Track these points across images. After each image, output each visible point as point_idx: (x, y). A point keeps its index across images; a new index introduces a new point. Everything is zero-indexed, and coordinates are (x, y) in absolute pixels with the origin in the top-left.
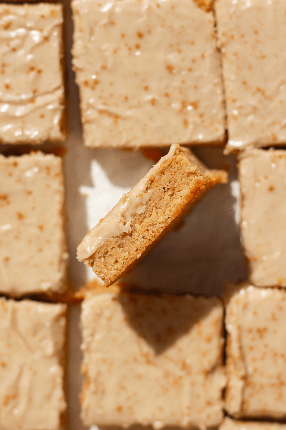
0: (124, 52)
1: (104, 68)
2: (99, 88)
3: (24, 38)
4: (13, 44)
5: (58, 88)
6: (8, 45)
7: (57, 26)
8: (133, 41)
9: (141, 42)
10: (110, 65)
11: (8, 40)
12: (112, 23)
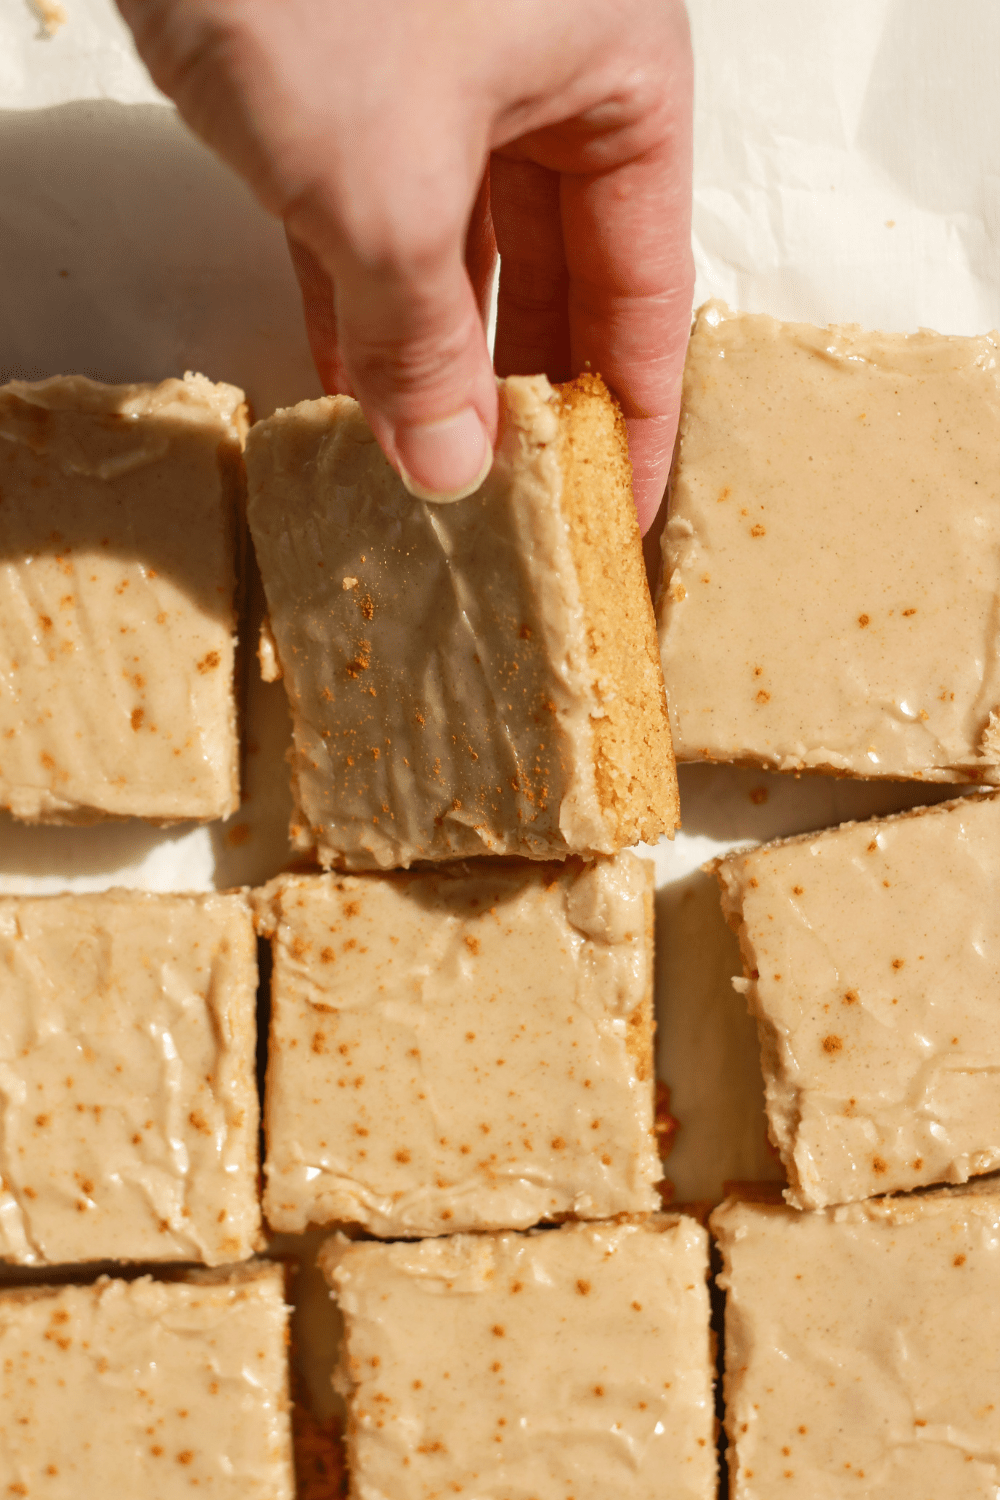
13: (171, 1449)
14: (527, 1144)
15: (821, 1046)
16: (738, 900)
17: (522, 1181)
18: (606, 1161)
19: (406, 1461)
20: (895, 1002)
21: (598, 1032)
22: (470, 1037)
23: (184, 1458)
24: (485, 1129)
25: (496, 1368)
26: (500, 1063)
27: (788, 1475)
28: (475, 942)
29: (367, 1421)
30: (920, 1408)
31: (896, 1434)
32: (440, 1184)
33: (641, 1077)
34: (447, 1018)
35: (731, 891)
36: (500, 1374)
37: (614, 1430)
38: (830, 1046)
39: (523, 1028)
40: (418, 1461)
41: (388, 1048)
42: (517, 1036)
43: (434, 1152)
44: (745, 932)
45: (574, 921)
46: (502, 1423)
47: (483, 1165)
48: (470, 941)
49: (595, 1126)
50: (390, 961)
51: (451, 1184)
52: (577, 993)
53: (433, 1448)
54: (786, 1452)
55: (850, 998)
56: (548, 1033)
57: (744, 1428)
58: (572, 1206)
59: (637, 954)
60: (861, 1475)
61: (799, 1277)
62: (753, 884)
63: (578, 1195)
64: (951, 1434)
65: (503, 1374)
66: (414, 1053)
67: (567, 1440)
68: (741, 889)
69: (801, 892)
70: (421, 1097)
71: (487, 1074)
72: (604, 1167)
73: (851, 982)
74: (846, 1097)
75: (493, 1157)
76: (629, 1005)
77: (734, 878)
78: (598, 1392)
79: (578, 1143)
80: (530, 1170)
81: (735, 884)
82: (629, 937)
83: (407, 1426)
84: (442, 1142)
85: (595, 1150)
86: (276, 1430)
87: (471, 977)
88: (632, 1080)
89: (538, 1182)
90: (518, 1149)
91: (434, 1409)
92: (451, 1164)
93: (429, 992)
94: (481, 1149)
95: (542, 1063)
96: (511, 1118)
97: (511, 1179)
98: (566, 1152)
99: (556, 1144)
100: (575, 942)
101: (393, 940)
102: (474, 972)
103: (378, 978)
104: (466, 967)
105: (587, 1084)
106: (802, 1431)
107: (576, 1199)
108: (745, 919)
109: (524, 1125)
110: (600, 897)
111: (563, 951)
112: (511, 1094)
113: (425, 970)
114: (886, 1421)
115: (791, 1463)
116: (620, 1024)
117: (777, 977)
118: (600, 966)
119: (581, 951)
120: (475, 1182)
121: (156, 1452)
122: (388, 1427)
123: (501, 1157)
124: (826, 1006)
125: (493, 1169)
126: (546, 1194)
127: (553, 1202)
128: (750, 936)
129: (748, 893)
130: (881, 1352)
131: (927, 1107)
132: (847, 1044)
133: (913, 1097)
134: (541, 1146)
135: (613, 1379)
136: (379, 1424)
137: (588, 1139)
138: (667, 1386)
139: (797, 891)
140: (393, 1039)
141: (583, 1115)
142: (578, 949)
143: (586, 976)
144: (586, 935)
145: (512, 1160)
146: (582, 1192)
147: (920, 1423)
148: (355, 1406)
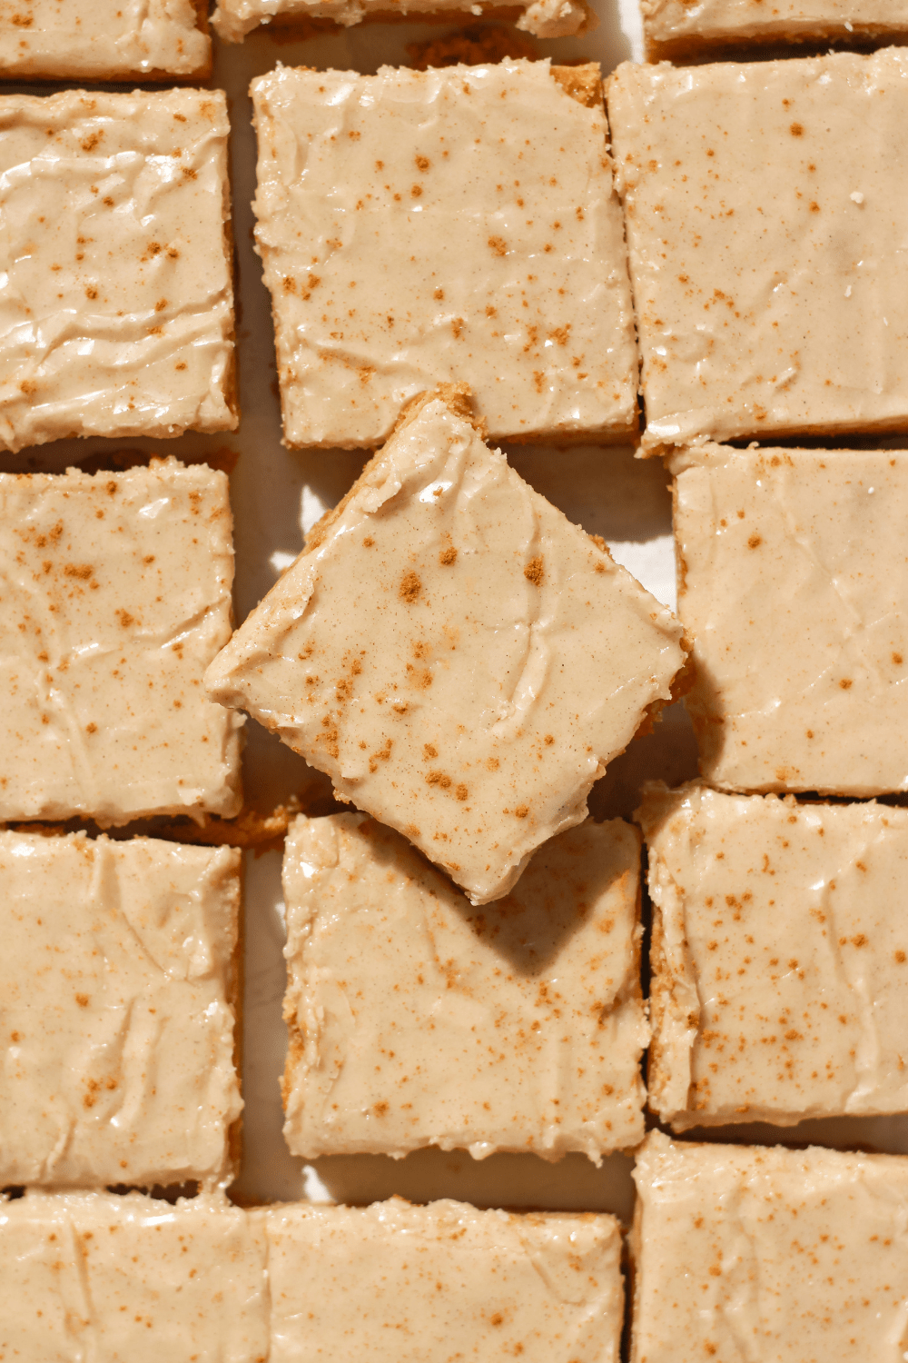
0: (382, 207)
1: (334, 245)
2: (320, 295)
3: (133, 173)
4: (106, 187)
5: (222, 295)
6: (96, 191)
7: (217, 140)
8: (405, 178)
9: (425, 180)
10: (346, 240)
11: (94, 178)
12: (354, 135)
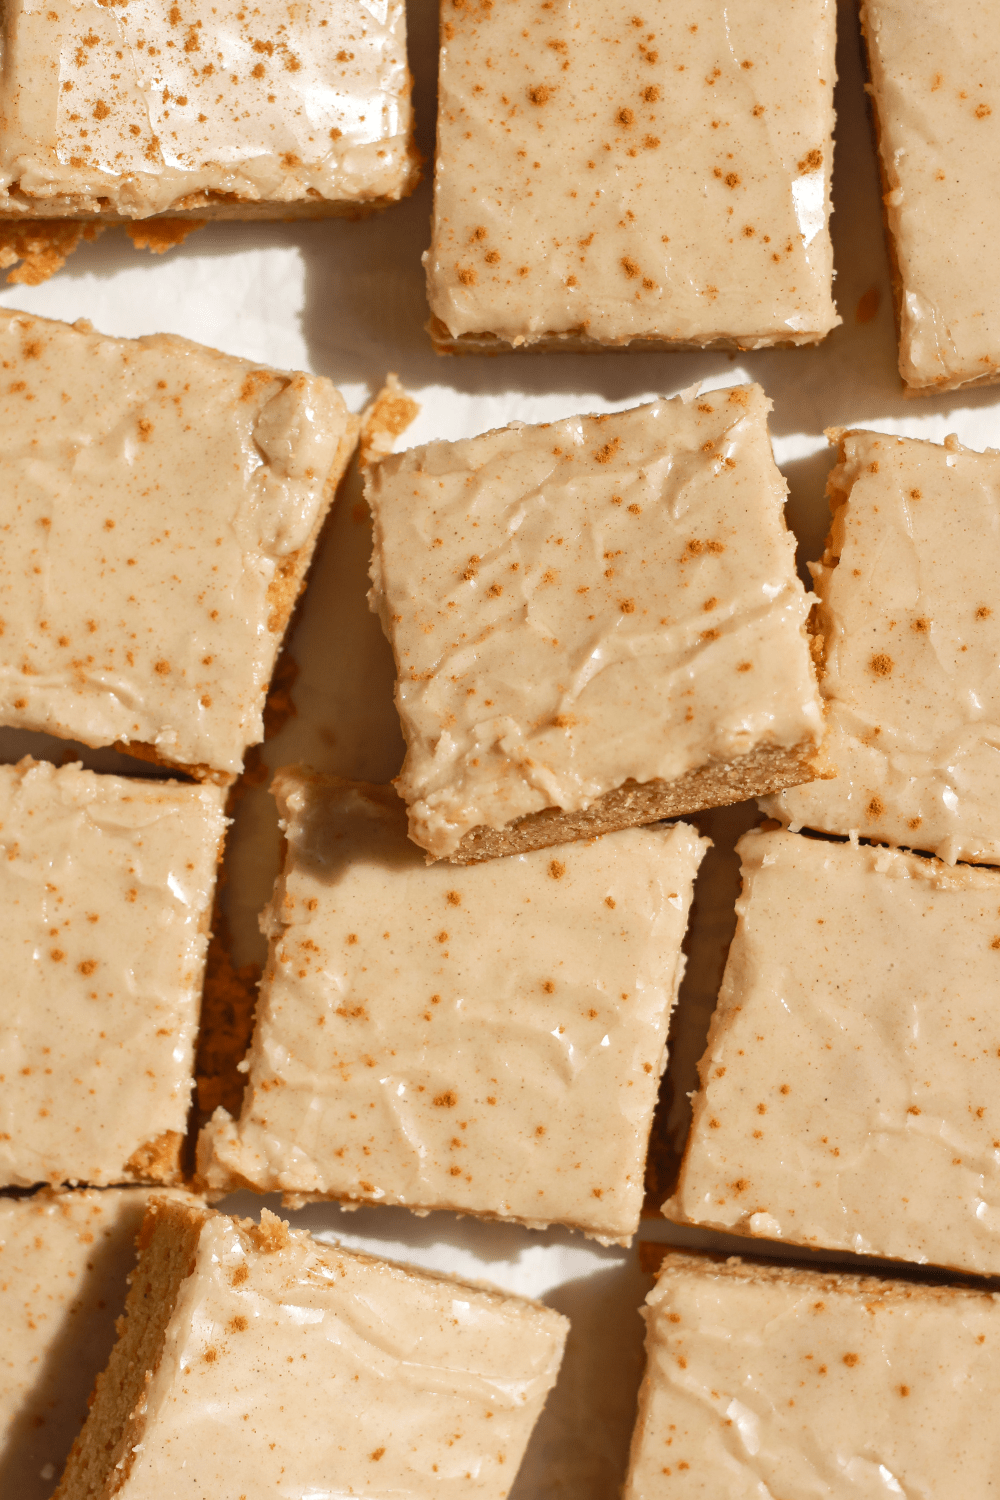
13: (74, 955)
14: (129, 657)
15: (871, 660)
16: (852, 479)
17: (112, 695)
18: (206, 702)
19: (321, 1020)
20: (964, 649)
21: (243, 564)
22: (109, 525)
23: (86, 968)
24: (91, 627)
25: (442, 938)
26: (131, 562)
27: (757, 1135)
28: (149, 426)
29: (288, 968)
30: (917, 1094)
31: (885, 1118)
32: (25, 669)
33: (272, 626)
34: (91, 498)
35: (848, 467)
36: (445, 946)
37: (556, 1033)
38: (880, 666)
39: (167, 533)
40: (333, 1022)
41: (19, 508)
42: (158, 541)
43: (31, 634)
44: (843, 514)
45: (258, 439)
46: (435, 1000)
47: (76, 664)
48: (145, 424)
49: (206, 662)
50: (54, 418)
51: (36, 673)
52: (236, 516)
53: (354, 1012)
54: (761, 1109)
55: (920, 625)
56: (191, 548)
57: (720, 1073)
58: (154, 738)
59: (311, 495)
60: (836, 1153)
61: (821, 922)
62: (873, 468)
63: (163, 728)
64: (944, 1130)
65: (450, 946)
66: (45, 522)
67: (501, 1034)
68: (859, 468)
69: (918, 497)
70: (37, 571)
71: (113, 570)
72: (201, 707)
73: (929, 609)
74: (875, 724)
75: (90, 659)
76: (286, 546)
77: (857, 454)
78: (548, 988)
79: (184, 673)
80: (124, 685)
81: (855, 461)
82: (309, 473)
83: (331, 983)
84: (42, 625)
85: (198, 687)
86: (193, 952)
87: (131, 462)
88: (261, 627)
89: (126, 700)
90: (118, 659)
91: (365, 969)
92: (43, 651)
93: (83, 463)
94: (80, 646)
95: (175, 577)
96: (123, 624)
97: (101, 688)
98: (168, 680)
99: (160, 668)
100: (254, 461)
101: (64, 396)
102: (136, 459)
103: (35, 432)
104: (129, 450)
105: (214, 615)
106: (784, 1090)
107: (160, 731)
108: (850, 500)
109: (133, 636)
110: (295, 420)
111: (237, 467)
112: (132, 599)
113: (86, 439)
114: (878, 1101)
115: (764, 1123)
116: (269, 565)
117: (856, 573)
118: (268, 494)
119: (255, 473)
120: (62, 678)
121: (56, 956)
122: (310, 978)
123: (98, 662)
124: (893, 624)
125: (85, 671)
126: (132, 717)
127: (136, 727)
128: (846, 520)
129: (864, 475)
130: (890, 1025)
131: (951, 769)
132: (897, 670)
133: (940, 753)
134: (144, 665)
135: (567, 977)
136: (302, 974)
137: (194, 673)
138: (624, 997)
139: (914, 495)
140: (28, 501)
141: (199, 646)
142: (252, 470)
143: (252, 501)
144: (267, 460)
145: (109, 669)
146: (169, 727)
147: (914, 1111)
148: (279, 948)
